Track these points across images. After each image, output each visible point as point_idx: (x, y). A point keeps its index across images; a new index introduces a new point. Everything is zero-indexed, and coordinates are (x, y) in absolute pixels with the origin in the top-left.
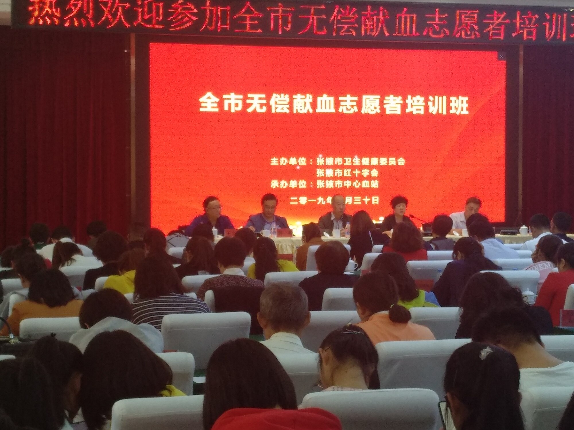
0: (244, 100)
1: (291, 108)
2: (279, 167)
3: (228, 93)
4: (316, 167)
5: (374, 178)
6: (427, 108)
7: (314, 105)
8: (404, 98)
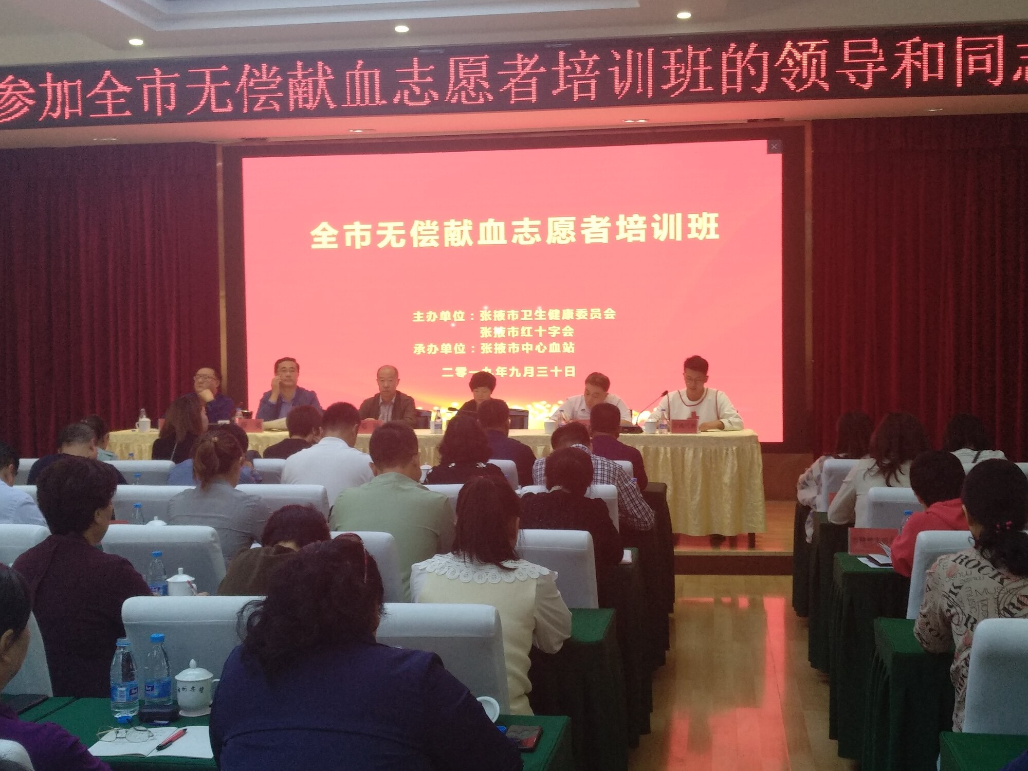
0: (373, 231)
1: (441, 240)
2: (425, 325)
3: (351, 222)
4: (479, 324)
5: (568, 339)
6: (649, 232)
7: (475, 234)
8: (614, 219)
